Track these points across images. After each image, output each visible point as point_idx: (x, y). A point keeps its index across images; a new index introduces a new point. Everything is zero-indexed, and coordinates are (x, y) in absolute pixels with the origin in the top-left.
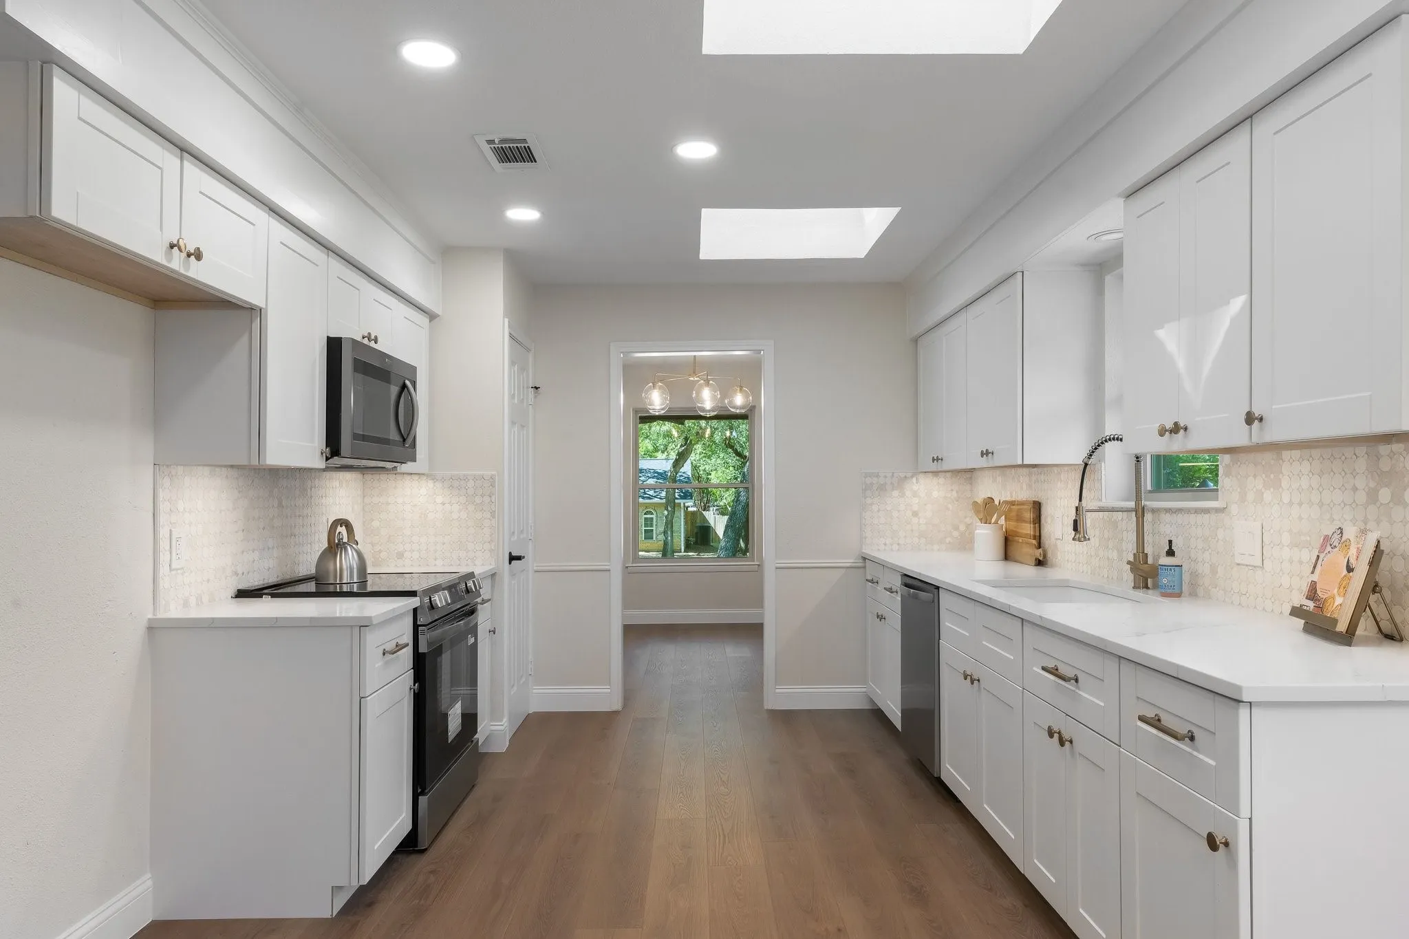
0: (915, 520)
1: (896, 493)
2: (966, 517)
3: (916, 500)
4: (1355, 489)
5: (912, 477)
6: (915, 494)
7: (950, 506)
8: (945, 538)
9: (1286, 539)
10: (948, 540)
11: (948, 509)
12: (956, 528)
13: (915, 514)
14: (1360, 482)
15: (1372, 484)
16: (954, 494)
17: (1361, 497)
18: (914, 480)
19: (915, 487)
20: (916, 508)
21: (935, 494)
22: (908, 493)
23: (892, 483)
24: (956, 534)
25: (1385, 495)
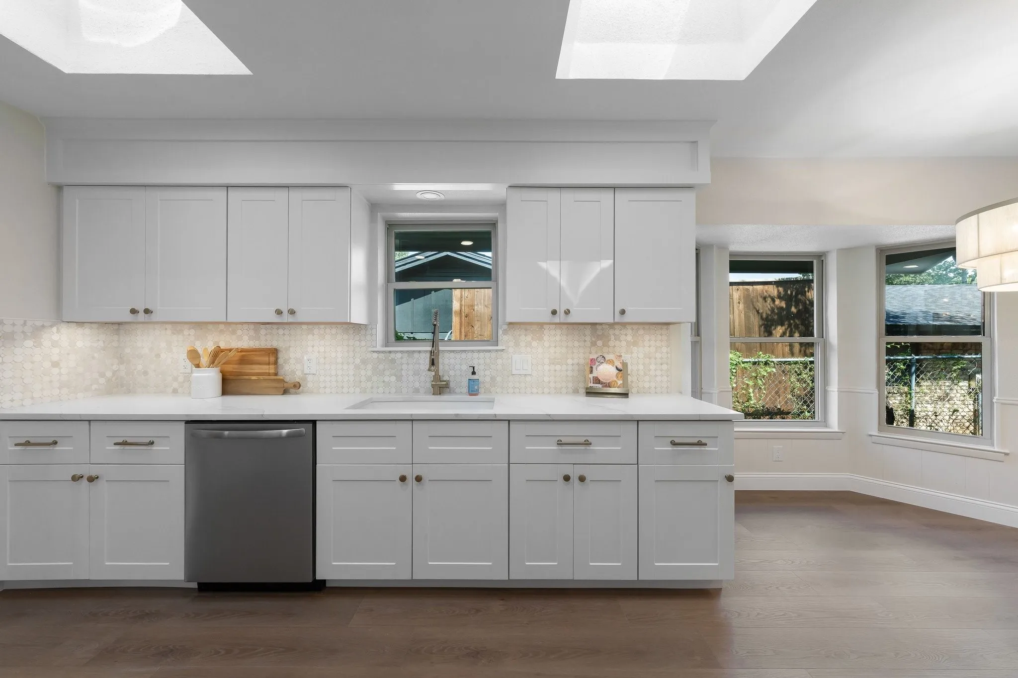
0: (55, 371)
1: (29, 343)
2: (112, 365)
3: (56, 351)
4: (585, 341)
5: (51, 326)
6: (55, 344)
7: (96, 355)
8: (91, 385)
9: (547, 361)
10: (94, 387)
11: (93, 358)
12: (102, 375)
13: (55, 364)
14: (588, 338)
15: (594, 339)
16: (101, 344)
17: (588, 344)
18: (54, 329)
19: (55, 337)
20: (55, 358)
21: (79, 344)
22: (46, 343)
23: (23, 332)
24: (102, 381)
25: (599, 343)
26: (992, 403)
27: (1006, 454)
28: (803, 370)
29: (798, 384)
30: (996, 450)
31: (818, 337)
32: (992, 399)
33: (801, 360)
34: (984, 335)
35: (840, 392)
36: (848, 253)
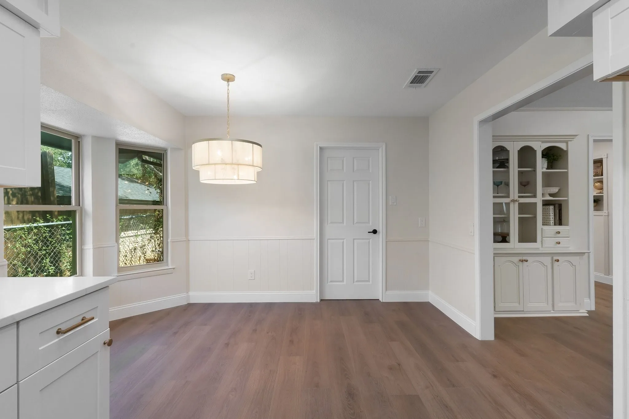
26: (167, 242)
27: (174, 268)
28: (28, 236)
29: (23, 249)
30: (170, 267)
31: (76, 205)
32: (167, 240)
33: (26, 226)
34: (164, 205)
35: (94, 248)
36: (98, 139)
